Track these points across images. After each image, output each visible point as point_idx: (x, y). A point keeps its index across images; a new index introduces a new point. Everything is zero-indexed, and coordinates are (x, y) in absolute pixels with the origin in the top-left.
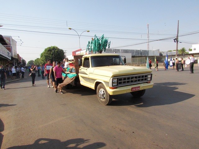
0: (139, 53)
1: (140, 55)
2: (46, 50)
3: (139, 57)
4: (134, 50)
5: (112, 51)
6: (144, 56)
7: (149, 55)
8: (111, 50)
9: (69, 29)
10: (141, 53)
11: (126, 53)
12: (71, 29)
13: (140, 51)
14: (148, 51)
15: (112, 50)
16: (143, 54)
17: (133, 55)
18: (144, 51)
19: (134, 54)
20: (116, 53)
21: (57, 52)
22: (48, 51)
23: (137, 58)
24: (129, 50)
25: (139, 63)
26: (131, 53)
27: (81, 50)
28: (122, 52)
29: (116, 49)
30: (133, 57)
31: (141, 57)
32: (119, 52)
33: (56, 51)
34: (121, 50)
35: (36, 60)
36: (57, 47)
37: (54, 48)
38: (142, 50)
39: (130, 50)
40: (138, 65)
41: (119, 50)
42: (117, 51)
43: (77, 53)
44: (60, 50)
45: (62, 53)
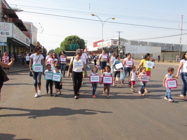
0: (170, 47)
1: (171, 50)
2: (66, 39)
3: (171, 51)
4: (164, 44)
6: (176, 52)
7: (183, 51)
8: (137, 42)
10: (173, 48)
11: (154, 46)
12: (94, 15)
13: (172, 45)
15: (139, 42)
16: (175, 49)
17: (163, 50)
18: (177, 45)
19: (165, 49)
20: (142, 45)
22: (69, 40)
23: (170, 53)
24: (158, 43)
25: (171, 59)
26: (160, 46)
27: (103, 41)
28: (150, 46)
29: (142, 42)
31: (173, 52)
33: (77, 40)
34: (149, 43)
35: (56, 50)
36: (78, 37)
38: (175, 45)
39: (160, 44)
40: (171, 62)
41: (146, 43)
42: (144, 44)
43: (98, 44)
44: (80, 39)
45: (82, 43)
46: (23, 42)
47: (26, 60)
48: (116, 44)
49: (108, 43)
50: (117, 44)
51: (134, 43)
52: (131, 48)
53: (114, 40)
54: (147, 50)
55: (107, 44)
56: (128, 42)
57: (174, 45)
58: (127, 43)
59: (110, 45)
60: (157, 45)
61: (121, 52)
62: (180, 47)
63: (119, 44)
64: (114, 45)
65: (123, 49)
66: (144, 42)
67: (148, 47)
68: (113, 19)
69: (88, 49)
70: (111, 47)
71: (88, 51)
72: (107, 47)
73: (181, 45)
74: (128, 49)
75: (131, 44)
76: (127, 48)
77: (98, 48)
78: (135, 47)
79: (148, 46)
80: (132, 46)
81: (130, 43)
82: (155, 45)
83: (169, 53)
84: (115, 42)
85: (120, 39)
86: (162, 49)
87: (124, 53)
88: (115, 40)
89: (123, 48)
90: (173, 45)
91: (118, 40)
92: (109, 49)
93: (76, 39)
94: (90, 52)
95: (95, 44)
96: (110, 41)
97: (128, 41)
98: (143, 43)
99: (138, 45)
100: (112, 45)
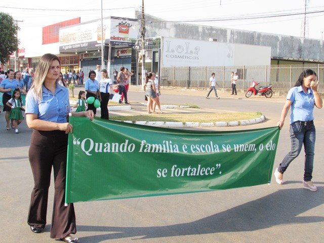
0: (291, 49)
1: (295, 57)
4: (276, 38)
5: (197, 31)
8: (197, 28)
10: (301, 50)
11: (247, 43)
13: (297, 40)
15: (200, 30)
16: (305, 53)
18: (311, 41)
19: (278, 53)
20: (215, 40)
24: (259, 35)
27: (77, 21)
28: (236, 41)
29: (212, 29)
30: (276, 61)
31: (300, 62)
32: (225, 41)
34: (232, 33)
38: (305, 41)
41: (223, 32)
42: (217, 35)
43: (63, 32)
45: (7, 28)
48: (127, 32)
50: (134, 33)
51: (185, 31)
52: (179, 47)
54: (229, 56)
55: (96, 33)
56: (165, 27)
57: (302, 42)
59: (108, 36)
60: (255, 39)
61: (149, 60)
63: (143, 35)
64: (122, 35)
65: (154, 53)
66: (217, 30)
67: (233, 45)
69: (23, 51)
70: (112, 42)
71: (23, 57)
72: (96, 43)
74: (168, 51)
75: (178, 36)
76: (166, 49)
77: (61, 49)
78: (193, 43)
79: (230, 42)
80: (182, 42)
81: (172, 32)
82: (249, 39)
84: (123, 26)
86: (272, 53)
87: (156, 65)
88: (124, 19)
89: (154, 46)
90: (299, 41)
94: (30, 59)
95: (50, 34)
96: (108, 23)
97: (168, 25)
98: (215, 32)
99: (198, 39)
100: (114, 38)
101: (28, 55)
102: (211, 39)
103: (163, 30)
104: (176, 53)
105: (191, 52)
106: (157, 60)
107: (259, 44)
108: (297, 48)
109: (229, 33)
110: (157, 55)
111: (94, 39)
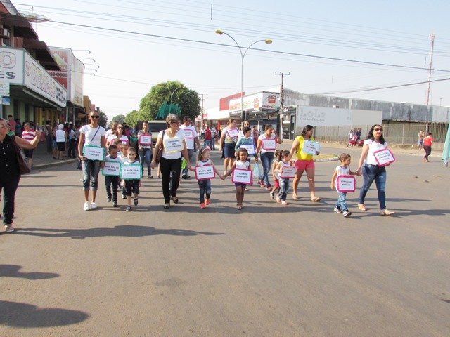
0: (403, 112)
1: (406, 118)
2: (154, 90)
3: (404, 122)
4: (390, 105)
5: (326, 101)
6: (419, 123)
7: (434, 121)
8: (326, 98)
9: (217, 32)
10: (410, 113)
11: (365, 108)
12: (221, 33)
13: (409, 106)
14: (431, 108)
15: (329, 99)
16: (414, 116)
17: (386, 118)
18: (419, 106)
19: (390, 115)
20: (337, 107)
21: (182, 96)
22: (160, 92)
23: (404, 125)
24: (376, 103)
25: (406, 141)
26: (379, 110)
27: (242, 95)
28: (357, 108)
29: (337, 99)
30: (386, 121)
31: (410, 122)
32: (348, 107)
33: (179, 93)
34: (353, 101)
35: (129, 116)
36: (182, 85)
37: (175, 87)
38: (415, 106)
39: (379, 104)
40: (405, 147)
41: (347, 101)
42: (340, 103)
43: (232, 102)
44: (189, 91)
45: (193, 100)
46: (48, 97)
47: (57, 141)
48: (274, 102)
49: (256, 100)
50: (277, 104)
51: (317, 101)
52: (310, 112)
53: (269, 95)
54: (348, 118)
55: (253, 103)
56: (302, 98)
57: (412, 107)
58: (301, 102)
59: (261, 105)
60: (372, 105)
61: (287, 122)
62: (426, 111)
63: (282, 104)
64: (270, 104)
65: (292, 116)
66: (341, 99)
67: (351, 111)
68: (267, 42)
69: (206, 115)
70: (263, 110)
71: (206, 120)
72: (253, 110)
73: (429, 108)
74: (302, 115)
75: (311, 104)
76: (300, 114)
77: (230, 113)
78: (320, 110)
79: (352, 108)
80: (313, 109)
81: (307, 102)
82: (367, 106)
83: (399, 125)
84: (271, 98)
85: (283, 91)
86: (383, 116)
87: (292, 125)
88: (273, 93)
89: (292, 112)
91: (278, 93)
92: (258, 114)
93: (177, 90)
94: (211, 121)
95: (224, 104)
96: (261, 96)
97: (304, 97)
99: (326, 106)
100: (265, 106)
101: (209, 118)
102: (334, 107)
103: (300, 100)
104: (307, 117)
105: (319, 116)
106: (294, 122)
107: (375, 110)
108: (407, 112)
109: (351, 102)
110: (294, 118)
111: (252, 107)
